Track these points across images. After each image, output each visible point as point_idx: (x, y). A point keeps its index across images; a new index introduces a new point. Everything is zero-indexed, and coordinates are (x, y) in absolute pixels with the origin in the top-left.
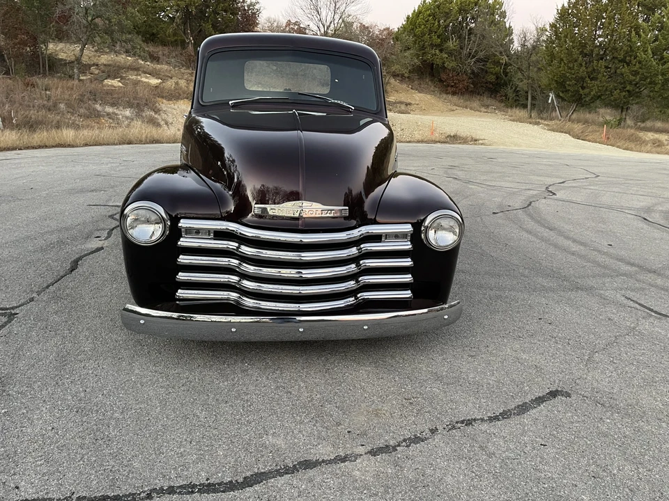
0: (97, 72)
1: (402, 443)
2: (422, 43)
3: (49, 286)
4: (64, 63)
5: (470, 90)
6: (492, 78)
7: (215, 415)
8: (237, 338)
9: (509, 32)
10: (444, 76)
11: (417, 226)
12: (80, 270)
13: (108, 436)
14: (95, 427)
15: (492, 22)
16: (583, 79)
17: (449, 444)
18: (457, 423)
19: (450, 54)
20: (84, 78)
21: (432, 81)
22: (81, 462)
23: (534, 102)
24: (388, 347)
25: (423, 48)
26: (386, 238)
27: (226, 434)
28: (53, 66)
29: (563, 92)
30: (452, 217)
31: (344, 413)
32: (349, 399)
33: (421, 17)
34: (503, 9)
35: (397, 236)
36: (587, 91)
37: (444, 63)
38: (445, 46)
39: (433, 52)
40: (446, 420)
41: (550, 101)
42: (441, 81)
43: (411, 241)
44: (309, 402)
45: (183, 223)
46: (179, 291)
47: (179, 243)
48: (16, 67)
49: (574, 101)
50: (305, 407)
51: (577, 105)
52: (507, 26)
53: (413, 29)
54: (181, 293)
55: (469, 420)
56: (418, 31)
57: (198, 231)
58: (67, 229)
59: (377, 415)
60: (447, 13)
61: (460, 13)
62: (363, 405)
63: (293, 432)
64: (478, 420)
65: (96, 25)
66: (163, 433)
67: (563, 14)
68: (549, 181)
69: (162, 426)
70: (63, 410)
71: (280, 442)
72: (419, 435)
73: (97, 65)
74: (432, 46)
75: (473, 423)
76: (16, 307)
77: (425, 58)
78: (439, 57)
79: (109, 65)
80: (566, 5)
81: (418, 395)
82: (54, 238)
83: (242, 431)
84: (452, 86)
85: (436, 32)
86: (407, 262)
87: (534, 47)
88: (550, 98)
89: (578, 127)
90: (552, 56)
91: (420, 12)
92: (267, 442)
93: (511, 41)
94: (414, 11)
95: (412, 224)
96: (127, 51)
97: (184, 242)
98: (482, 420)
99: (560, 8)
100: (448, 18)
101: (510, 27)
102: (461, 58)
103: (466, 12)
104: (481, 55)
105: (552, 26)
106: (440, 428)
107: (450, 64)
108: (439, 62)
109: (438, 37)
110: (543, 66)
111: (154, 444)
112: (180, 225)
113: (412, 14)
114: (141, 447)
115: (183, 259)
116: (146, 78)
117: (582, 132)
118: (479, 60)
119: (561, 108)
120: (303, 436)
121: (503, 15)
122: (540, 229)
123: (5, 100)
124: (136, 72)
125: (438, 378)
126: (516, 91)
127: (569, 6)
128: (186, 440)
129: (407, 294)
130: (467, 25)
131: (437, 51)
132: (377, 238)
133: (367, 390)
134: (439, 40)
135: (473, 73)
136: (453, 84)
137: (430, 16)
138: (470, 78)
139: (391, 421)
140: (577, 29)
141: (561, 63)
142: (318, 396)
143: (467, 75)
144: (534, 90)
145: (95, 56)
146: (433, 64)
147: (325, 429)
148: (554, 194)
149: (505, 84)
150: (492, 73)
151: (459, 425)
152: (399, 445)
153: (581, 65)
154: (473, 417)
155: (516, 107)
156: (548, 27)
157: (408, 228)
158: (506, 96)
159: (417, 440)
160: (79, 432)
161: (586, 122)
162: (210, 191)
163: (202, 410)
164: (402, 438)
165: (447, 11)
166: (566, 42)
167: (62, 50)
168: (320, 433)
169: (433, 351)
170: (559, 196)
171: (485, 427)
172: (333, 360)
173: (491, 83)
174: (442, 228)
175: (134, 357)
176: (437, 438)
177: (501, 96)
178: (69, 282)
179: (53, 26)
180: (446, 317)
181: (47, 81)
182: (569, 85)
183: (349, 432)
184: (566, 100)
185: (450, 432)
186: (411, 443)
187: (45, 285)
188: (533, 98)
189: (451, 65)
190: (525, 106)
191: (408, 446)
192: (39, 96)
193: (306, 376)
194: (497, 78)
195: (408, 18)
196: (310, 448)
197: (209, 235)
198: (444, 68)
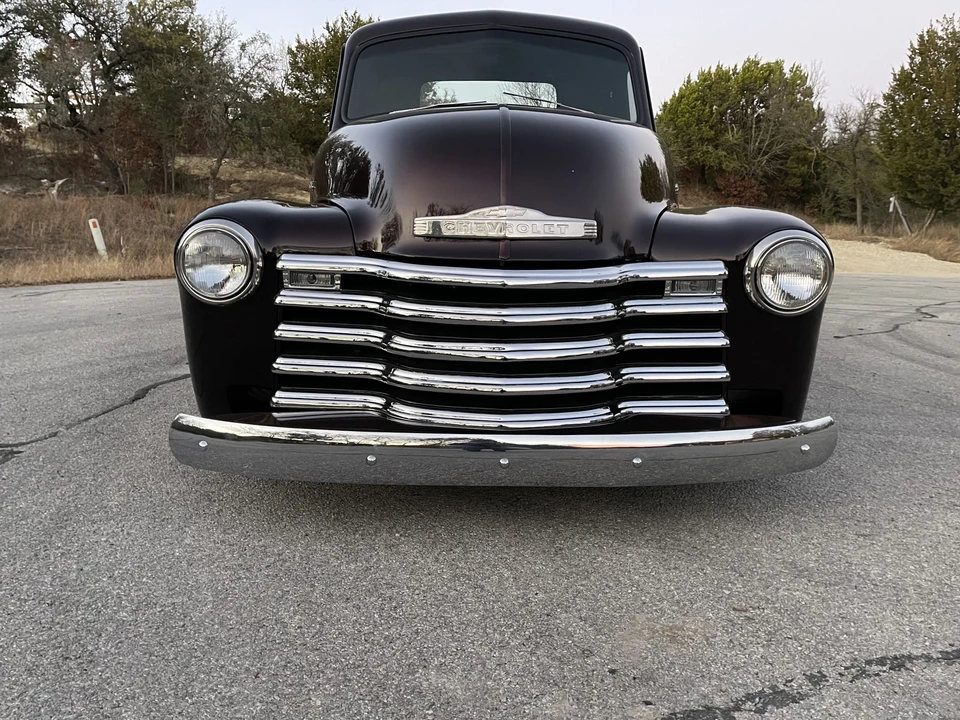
0: (238, 190)
1: (744, 702)
2: (686, 138)
3: (90, 418)
4: (197, 181)
5: (762, 200)
6: (795, 182)
7: (321, 624)
8: (382, 478)
9: (820, 115)
10: (721, 182)
11: (736, 268)
12: (147, 399)
13: (91, 654)
14: (72, 635)
15: (792, 104)
16: (944, 173)
17: (860, 709)
18: (869, 662)
19: (730, 150)
20: (221, 198)
21: (703, 190)
22: (17, 703)
23: (865, 214)
24: (681, 515)
25: (689, 144)
26: (673, 290)
27: (336, 661)
28: (182, 183)
29: (912, 193)
30: (808, 243)
31: (599, 632)
32: (608, 604)
33: (684, 101)
34: (809, 83)
35: (695, 284)
36: (951, 189)
37: (720, 164)
38: (722, 139)
39: (705, 148)
40: (843, 657)
41: (891, 210)
42: (717, 189)
43: (726, 296)
44: (521, 605)
45: (287, 263)
46: (278, 394)
47: (278, 300)
48: (133, 183)
49: (931, 206)
50: (512, 615)
51: (936, 212)
52: (815, 107)
53: (672, 120)
54: (281, 397)
55: (896, 658)
56: (681, 121)
57: (312, 275)
58: (148, 354)
59: (673, 640)
60: (724, 95)
61: (743, 94)
62: (641, 618)
63: (484, 665)
64: (917, 658)
65: (239, 129)
66: (205, 653)
67: (903, 81)
68: (918, 303)
69: (207, 639)
70: (26, 601)
71: (453, 685)
72: (782, 687)
73: (239, 181)
74: (702, 140)
75: (908, 665)
76: (24, 444)
77: (692, 158)
78: (713, 156)
79: (255, 181)
80: (907, 67)
81: (763, 603)
82: (125, 364)
83: (371, 658)
84: (735, 196)
85: (707, 122)
86: (718, 340)
87: (861, 132)
88: (892, 205)
89: (941, 244)
90: (890, 143)
91: (682, 96)
92: (425, 684)
93: (824, 129)
94: (674, 96)
95: (724, 262)
96: (279, 161)
97: (286, 298)
98: (928, 658)
99: (897, 71)
100: (724, 101)
101: (820, 109)
102: (746, 155)
103: (752, 91)
104: (777, 149)
105: (887, 98)
106: (832, 674)
107: (730, 165)
108: (712, 161)
109: (711, 128)
110: (878, 156)
111: (179, 675)
112: (279, 265)
113: (671, 100)
114: (150, 680)
115: (286, 331)
116: (302, 195)
117: (949, 251)
118: (776, 157)
119: (909, 220)
120: (507, 674)
121: (809, 93)
122: (927, 356)
123: (113, 224)
124: (288, 189)
125: (799, 572)
126: (836, 200)
127: (912, 69)
128: (247, 670)
129: (718, 407)
130: (754, 111)
131: (710, 148)
132: (654, 289)
133: (646, 588)
134: (713, 132)
135: (765, 176)
136: (736, 193)
137: (697, 100)
138: (761, 183)
139: (709, 653)
140: (926, 101)
141: (906, 150)
142: (540, 596)
143: (756, 179)
144: (864, 196)
145: (237, 172)
146: (704, 166)
147: (556, 663)
148: (933, 316)
149: (817, 190)
150: (794, 175)
151: (875, 668)
152: (737, 708)
153: (938, 151)
154: (905, 652)
155: (837, 221)
156: (881, 102)
157: (716, 269)
158: (819, 207)
159: (779, 697)
160: (39, 642)
161: (952, 237)
162: (341, 211)
163: (295, 612)
164: (742, 692)
165: (723, 91)
166: (911, 119)
167: (196, 165)
168: (545, 669)
169: (778, 525)
170: (942, 317)
171: (939, 672)
172: (568, 534)
173: (794, 189)
174: (788, 270)
175: (191, 517)
176: (830, 695)
177: (812, 208)
178: (125, 414)
179: (183, 129)
180: (806, 448)
181: (173, 201)
182: (922, 182)
183: (612, 672)
184: (917, 205)
185: (858, 683)
186: (765, 705)
187: (85, 416)
188: (865, 208)
189: (732, 166)
190: (852, 220)
191: (760, 711)
192: (159, 220)
193: (514, 560)
194: (804, 182)
195: (665, 105)
196: (522, 703)
197: (333, 283)
198: (721, 171)
